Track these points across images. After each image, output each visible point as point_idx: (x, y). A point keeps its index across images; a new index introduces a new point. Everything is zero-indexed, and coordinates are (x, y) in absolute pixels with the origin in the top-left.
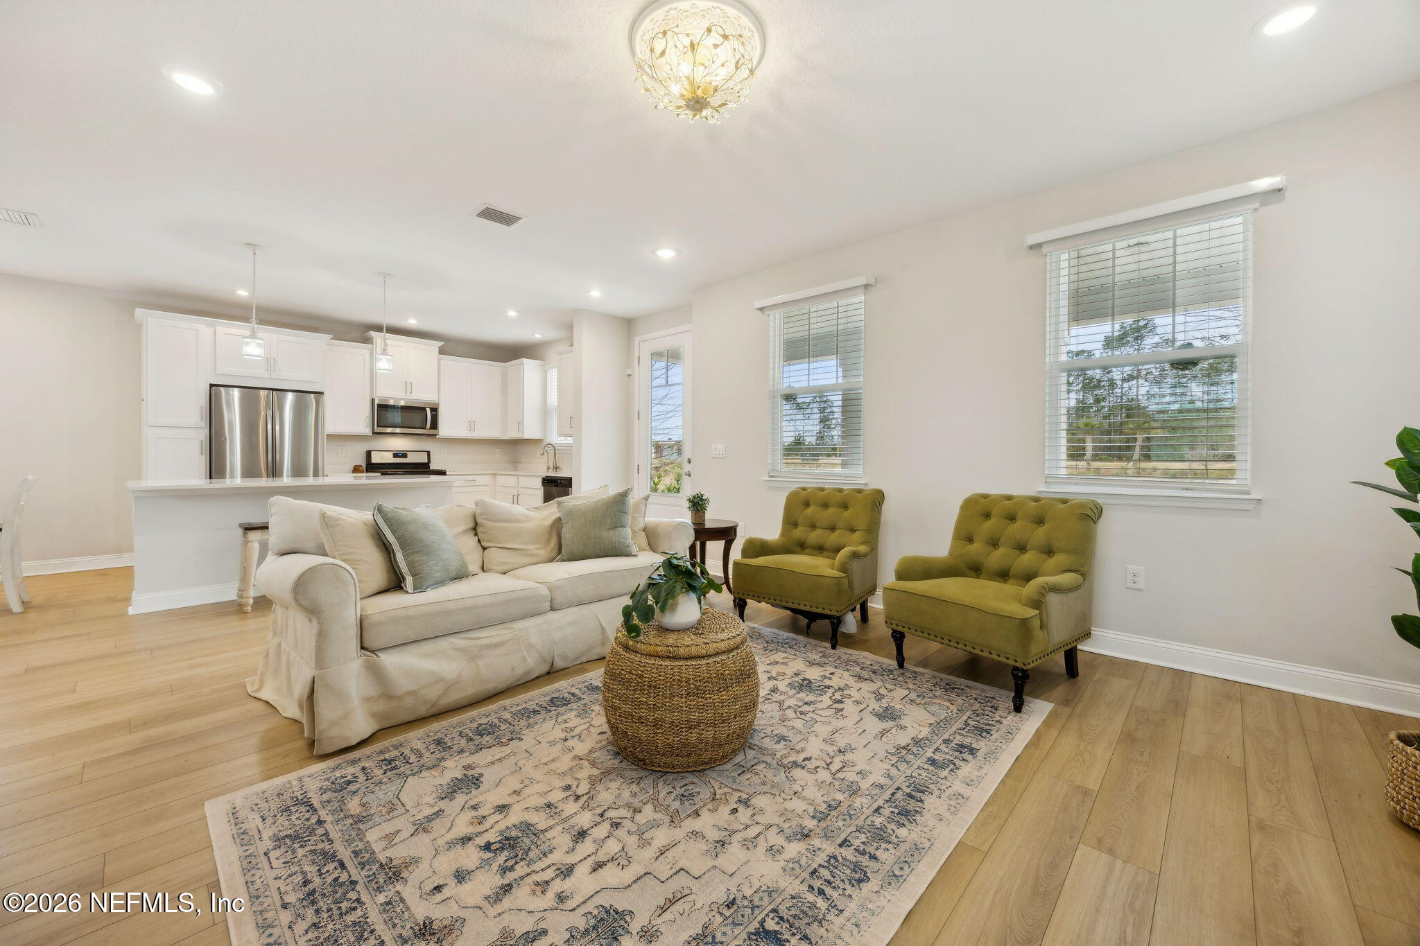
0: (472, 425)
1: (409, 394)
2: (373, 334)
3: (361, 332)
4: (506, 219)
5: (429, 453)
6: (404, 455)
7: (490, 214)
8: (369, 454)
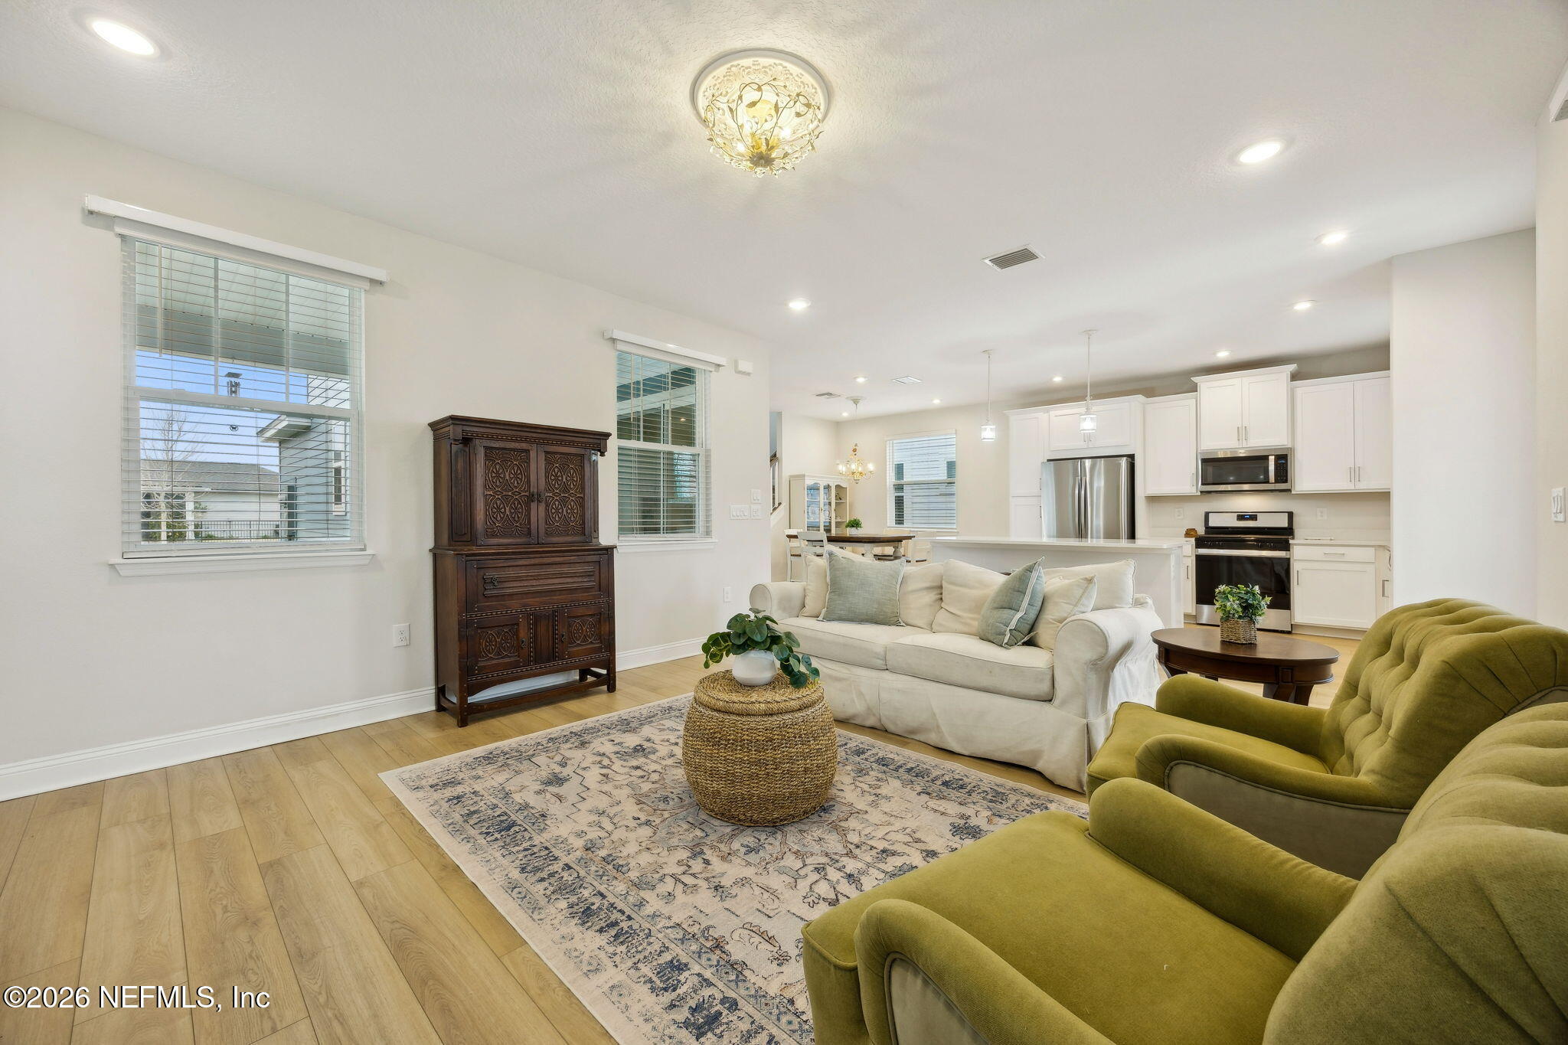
0: (1355, 473)
1: (1244, 441)
2: (1195, 379)
3: (1182, 382)
4: (1024, 256)
5: (1291, 515)
6: (1253, 517)
7: (1005, 261)
8: (1207, 515)
